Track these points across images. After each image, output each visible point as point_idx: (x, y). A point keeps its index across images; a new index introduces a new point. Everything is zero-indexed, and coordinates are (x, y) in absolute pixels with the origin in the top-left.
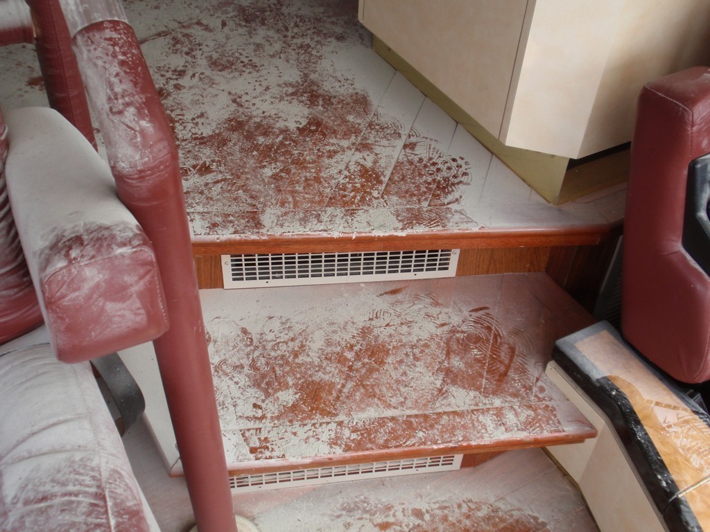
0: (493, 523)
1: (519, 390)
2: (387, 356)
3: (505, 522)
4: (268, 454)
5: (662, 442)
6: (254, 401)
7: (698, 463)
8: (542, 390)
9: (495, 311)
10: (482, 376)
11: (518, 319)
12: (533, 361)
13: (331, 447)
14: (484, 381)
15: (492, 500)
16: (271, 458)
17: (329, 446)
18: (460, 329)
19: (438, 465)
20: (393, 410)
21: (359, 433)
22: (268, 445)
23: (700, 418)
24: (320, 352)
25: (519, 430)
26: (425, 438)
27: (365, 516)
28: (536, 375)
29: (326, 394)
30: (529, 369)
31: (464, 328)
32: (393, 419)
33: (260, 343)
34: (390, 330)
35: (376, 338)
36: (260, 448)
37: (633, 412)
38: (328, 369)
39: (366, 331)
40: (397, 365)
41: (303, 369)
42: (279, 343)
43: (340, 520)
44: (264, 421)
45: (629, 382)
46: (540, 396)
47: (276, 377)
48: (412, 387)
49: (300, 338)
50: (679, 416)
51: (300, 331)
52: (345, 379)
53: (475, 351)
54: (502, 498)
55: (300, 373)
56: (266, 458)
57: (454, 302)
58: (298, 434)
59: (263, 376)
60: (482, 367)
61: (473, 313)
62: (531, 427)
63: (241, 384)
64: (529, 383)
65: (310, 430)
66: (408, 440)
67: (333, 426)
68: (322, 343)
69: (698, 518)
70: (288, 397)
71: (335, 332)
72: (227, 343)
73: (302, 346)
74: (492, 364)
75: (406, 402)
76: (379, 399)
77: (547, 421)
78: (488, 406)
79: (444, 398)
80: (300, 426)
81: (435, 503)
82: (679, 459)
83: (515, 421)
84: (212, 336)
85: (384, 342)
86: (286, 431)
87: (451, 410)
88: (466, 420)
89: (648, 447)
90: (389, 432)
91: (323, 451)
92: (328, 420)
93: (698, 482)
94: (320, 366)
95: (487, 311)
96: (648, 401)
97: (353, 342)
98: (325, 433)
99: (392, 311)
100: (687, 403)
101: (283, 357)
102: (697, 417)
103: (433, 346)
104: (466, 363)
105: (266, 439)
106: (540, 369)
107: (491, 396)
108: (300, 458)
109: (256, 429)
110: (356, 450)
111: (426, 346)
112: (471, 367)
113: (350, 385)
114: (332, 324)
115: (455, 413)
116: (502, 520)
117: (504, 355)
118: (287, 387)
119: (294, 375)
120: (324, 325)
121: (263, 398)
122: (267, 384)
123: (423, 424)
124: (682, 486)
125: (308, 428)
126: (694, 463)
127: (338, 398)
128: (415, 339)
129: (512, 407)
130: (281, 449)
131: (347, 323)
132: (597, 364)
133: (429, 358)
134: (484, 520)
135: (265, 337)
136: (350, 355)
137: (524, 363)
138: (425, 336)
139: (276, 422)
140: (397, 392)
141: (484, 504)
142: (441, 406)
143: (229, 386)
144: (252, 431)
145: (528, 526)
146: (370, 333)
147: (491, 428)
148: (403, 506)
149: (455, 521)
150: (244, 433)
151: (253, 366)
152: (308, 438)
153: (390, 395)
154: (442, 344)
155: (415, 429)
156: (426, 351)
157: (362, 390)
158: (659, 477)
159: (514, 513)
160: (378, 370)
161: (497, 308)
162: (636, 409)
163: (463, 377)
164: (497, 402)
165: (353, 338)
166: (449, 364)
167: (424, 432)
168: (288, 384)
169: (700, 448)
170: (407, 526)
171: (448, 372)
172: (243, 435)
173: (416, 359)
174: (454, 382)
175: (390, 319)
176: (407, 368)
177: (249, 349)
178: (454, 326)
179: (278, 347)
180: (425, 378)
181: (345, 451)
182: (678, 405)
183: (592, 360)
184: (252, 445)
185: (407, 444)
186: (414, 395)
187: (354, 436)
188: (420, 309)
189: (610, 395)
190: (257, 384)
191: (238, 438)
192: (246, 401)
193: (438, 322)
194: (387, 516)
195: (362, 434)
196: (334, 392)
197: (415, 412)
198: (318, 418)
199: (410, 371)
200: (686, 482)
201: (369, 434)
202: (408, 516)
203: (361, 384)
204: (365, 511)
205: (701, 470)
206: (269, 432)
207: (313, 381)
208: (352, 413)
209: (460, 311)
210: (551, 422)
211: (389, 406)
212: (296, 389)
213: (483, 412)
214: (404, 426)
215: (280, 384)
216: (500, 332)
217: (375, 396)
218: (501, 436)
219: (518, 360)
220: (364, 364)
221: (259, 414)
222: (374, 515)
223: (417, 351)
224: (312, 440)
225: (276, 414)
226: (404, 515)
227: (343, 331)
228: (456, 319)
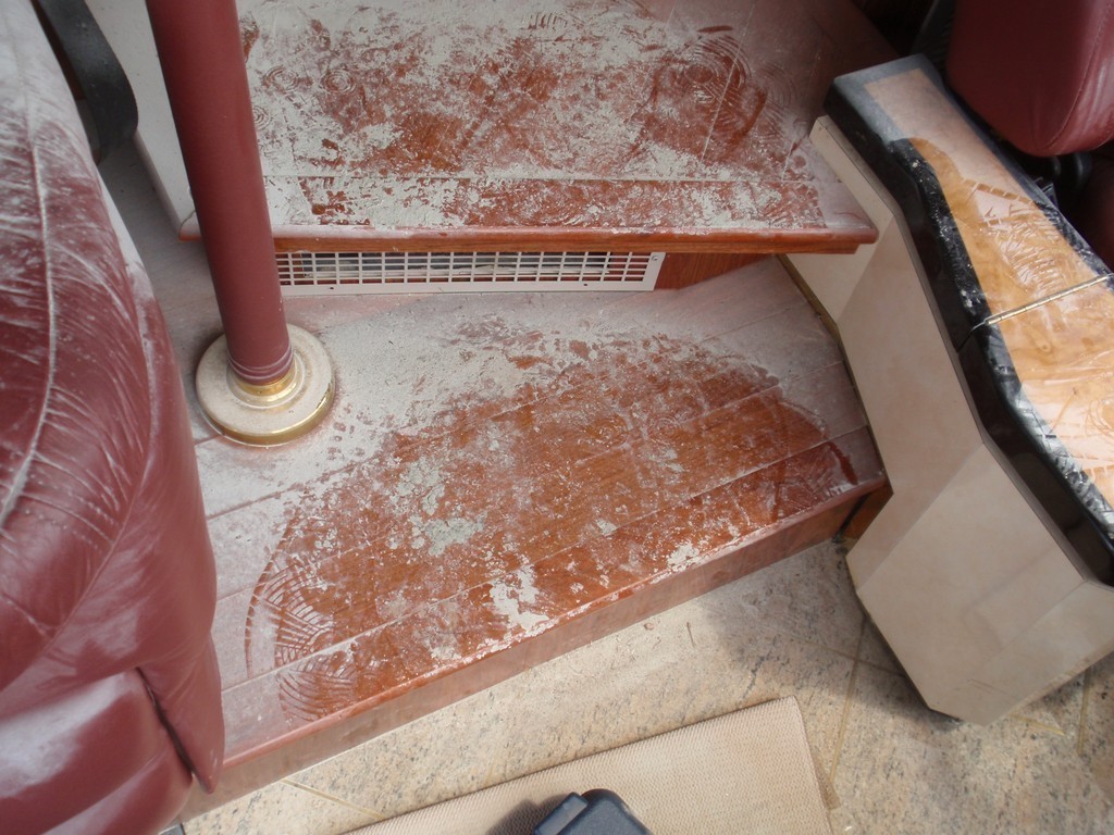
0: (695, 373)
1: (763, 160)
2: (553, 87)
3: (714, 372)
4: (341, 216)
5: (977, 244)
6: (325, 135)
7: (1029, 278)
8: (800, 162)
9: (742, 35)
10: (705, 133)
11: (779, 51)
12: (792, 118)
13: (446, 216)
14: (708, 141)
15: (698, 338)
16: (346, 223)
17: (443, 214)
18: (679, 57)
19: (620, 279)
20: (552, 170)
21: (494, 199)
22: (343, 203)
23: (1047, 215)
24: (442, 70)
25: (753, 218)
26: (601, 216)
27: (495, 345)
28: (795, 139)
29: (446, 136)
30: (783, 129)
31: (687, 56)
32: (551, 183)
33: (342, 47)
34: (563, 48)
35: (538, 58)
36: (329, 207)
37: (940, 196)
38: (453, 98)
39: (522, 44)
40: (567, 102)
41: (411, 94)
42: (374, 50)
43: (456, 347)
44: (338, 167)
45: (942, 150)
46: (796, 172)
47: (364, 101)
48: (589, 138)
49: (411, 46)
50: (1013, 209)
51: (411, 35)
52: (480, 116)
53: (700, 94)
54: (714, 338)
55: (406, 100)
56: (339, 223)
57: (676, 14)
58: (394, 191)
59: (343, 100)
60: (708, 119)
61: (705, 35)
62: (773, 216)
63: (306, 108)
64: (781, 151)
65: (414, 187)
66: (572, 216)
67: (452, 185)
68: (447, 56)
69: (1012, 356)
70: (382, 134)
71: (469, 41)
72: (286, 42)
73: (413, 58)
74: (726, 115)
75: (577, 160)
76: (531, 151)
77: (801, 209)
78: (709, 179)
79: (640, 160)
80: (398, 180)
81: (608, 336)
82: (1000, 270)
83: (750, 204)
84: (261, 29)
85: (550, 65)
86: (374, 186)
87: (648, 178)
88: (672, 196)
89: (954, 248)
90: (544, 203)
91: (430, 220)
92: (446, 175)
93: (1024, 307)
94: (440, 93)
95: (727, 33)
96: (967, 182)
97: (499, 59)
98: (438, 195)
99: (569, 18)
100: (1029, 191)
101: (378, 72)
102: (1041, 213)
103: (632, 79)
104: (683, 112)
105: (340, 195)
106: (803, 131)
107: (716, 163)
108: (393, 227)
109: (326, 179)
110: (486, 224)
111: (620, 77)
112: (690, 116)
113: (486, 125)
114: (466, 28)
115: (653, 184)
116: (709, 369)
117: (746, 104)
118: (382, 119)
119: (395, 101)
120: (453, 28)
121: (341, 132)
122: (349, 111)
123: (600, 195)
124: (997, 310)
125: (411, 185)
126: (1022, 279)
127: (465, 143)
128: (603, 65)
129: (747, 184)
130: (364, 211)
131: (491, 29)
132: (896, 118)
133: (622, 96)
134: (682, 367)
135: (351, 39)
136: (490, 80)
137: (778, 119)
138: (619, 61)
139: (359, 170)
140: (564, 143)
141: (684, 343)
142: (632, 172)
143: (284, 109)
144: (318, 181)
145: (749, 381)
146: (528, 50)
147: (710, 212)
148: (558, 336)
149: (636, 364)
150: (305, 182)
151: (328, 82)
152: (409, 199)
153: (551, 147)
154: (646, 77)
155: (586, 202)
156: (619, 85)
157: (506, 136)
158: (964, 293)
159: (729, 360)
160: (535, 107)
161: (745, 29)
162: (946, 192)
163: (675, 132)
164: (725, 174)
165: (499, 54)
166: (653, 108)
167: (599, 207)
168: (383, 114)
169: (1036, 258)
170: (560, 365)
171: (651, 121)
172: (303, 185)
173: (600, 95)
174: (658, 138)
175: (564, 29)
176: (584, 109)
177: (322, 54)
178: (669, 52)
179: (372, 55)
180: (611, 127)
181: (468, 223)
182: (1013, 193)
183: (889, 112)
184: (317, 201)
185: (570, 222)
186: (591, 152)
187: (485, 203)
188: (617, 19)
189: (908, 168)
190: (331, 110)
191: (295, 189)
192: (312, 134)
193: (645, 42)
194: (530, 348)
195: (498, 201)
196: (458, 134)
197: (589, 176)
198: (428, 170)
199: (589, 114)
200: (1004, 305)
201: (510, 202)
202: (564, 351)
203: (505, 125)
204: (497, 338)
205: (1031, 289)
206: (346, 184)
207: (425, 115)
208: (485, 168)
209: (684, 28)
210: (807, 212)
211: (548, 164)
212: (396, 123)
213: (700, 186)
214: (569, 196)
215: (370, 113)
216: (746, 68)
217: (525, 146)
218: (724, 224)
219: (768, 114)
220: (513, 97)
221: (333, 155)
222: (510, 345)
223: (603, 84)
224: (415, 202)
225: (360, 159)
226: (558, 349)
227: (484, 41)
228: (675, 41)
